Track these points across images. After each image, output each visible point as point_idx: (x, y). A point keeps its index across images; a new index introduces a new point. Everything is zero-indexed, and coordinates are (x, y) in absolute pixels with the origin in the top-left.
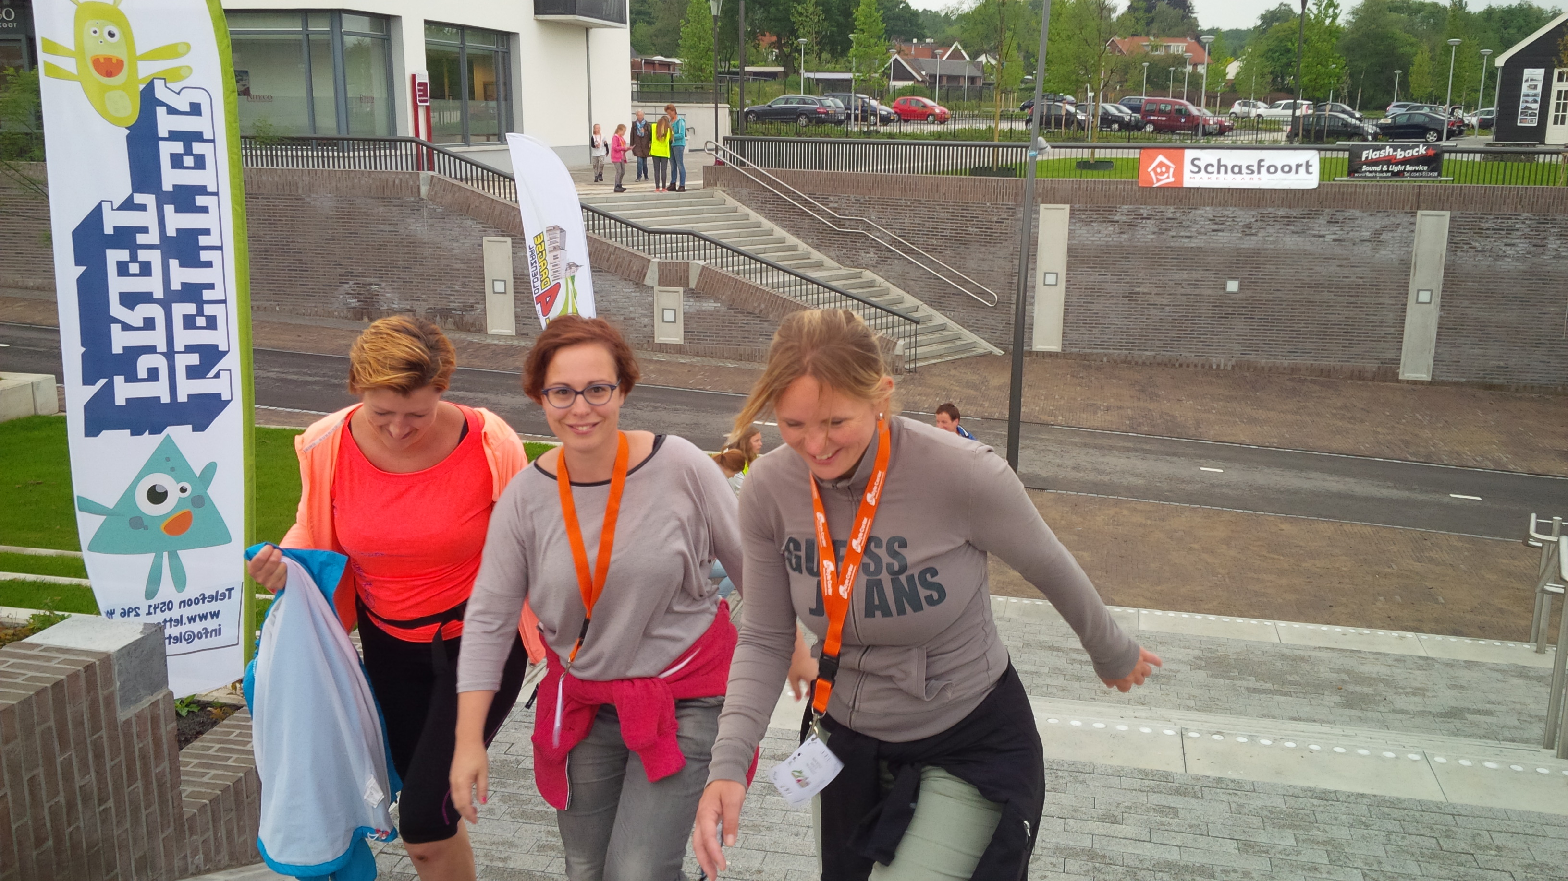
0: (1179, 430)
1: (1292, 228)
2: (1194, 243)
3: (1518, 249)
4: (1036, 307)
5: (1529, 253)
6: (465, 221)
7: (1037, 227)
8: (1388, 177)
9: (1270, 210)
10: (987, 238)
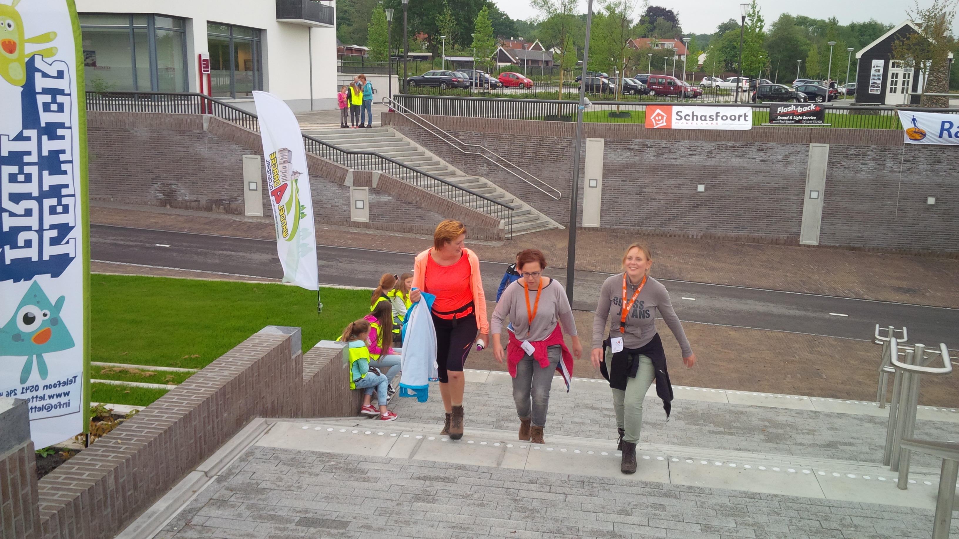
0: (669, 275)
1: (736, 153)
2: (678, 162)
3: (869, 166)
4: (585, 200)
5: (875, 169)
6: (231, 146)
7: (585, 152)
8: (793, 123)
9: (723, 142)
10: (555, 158)
